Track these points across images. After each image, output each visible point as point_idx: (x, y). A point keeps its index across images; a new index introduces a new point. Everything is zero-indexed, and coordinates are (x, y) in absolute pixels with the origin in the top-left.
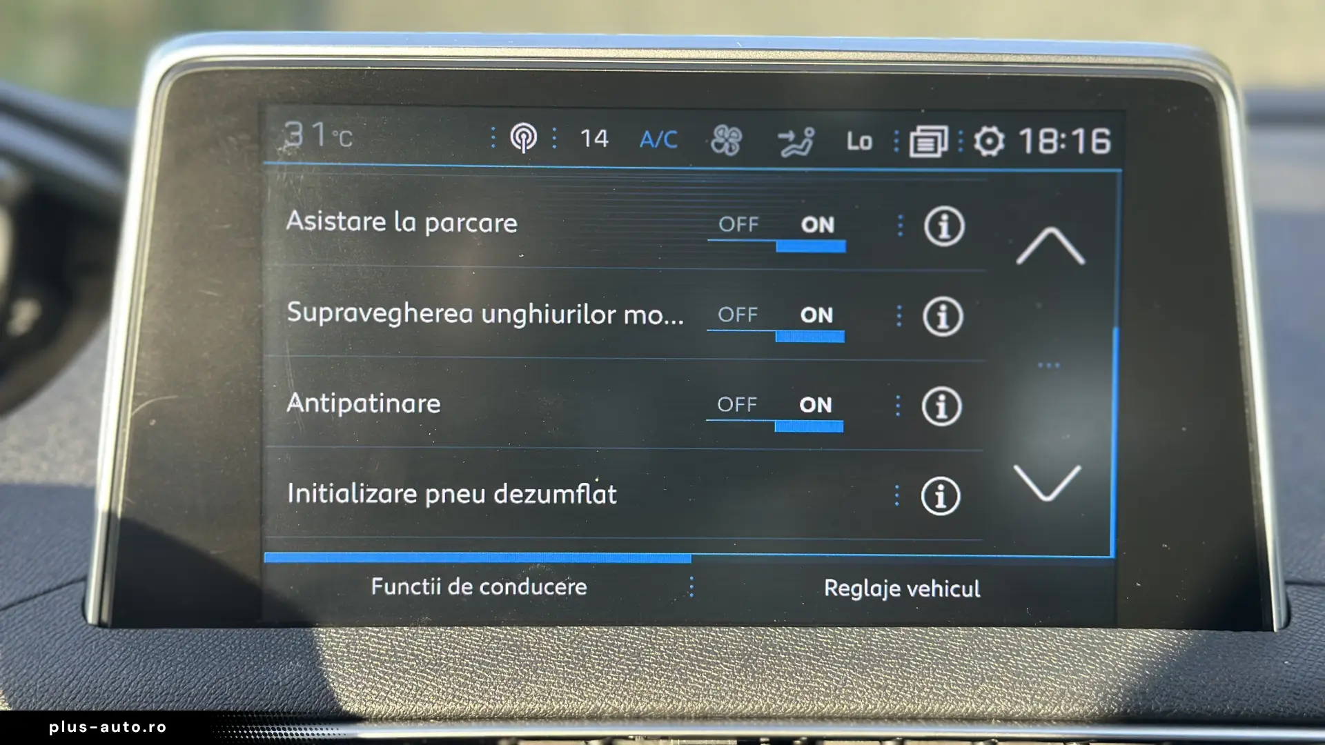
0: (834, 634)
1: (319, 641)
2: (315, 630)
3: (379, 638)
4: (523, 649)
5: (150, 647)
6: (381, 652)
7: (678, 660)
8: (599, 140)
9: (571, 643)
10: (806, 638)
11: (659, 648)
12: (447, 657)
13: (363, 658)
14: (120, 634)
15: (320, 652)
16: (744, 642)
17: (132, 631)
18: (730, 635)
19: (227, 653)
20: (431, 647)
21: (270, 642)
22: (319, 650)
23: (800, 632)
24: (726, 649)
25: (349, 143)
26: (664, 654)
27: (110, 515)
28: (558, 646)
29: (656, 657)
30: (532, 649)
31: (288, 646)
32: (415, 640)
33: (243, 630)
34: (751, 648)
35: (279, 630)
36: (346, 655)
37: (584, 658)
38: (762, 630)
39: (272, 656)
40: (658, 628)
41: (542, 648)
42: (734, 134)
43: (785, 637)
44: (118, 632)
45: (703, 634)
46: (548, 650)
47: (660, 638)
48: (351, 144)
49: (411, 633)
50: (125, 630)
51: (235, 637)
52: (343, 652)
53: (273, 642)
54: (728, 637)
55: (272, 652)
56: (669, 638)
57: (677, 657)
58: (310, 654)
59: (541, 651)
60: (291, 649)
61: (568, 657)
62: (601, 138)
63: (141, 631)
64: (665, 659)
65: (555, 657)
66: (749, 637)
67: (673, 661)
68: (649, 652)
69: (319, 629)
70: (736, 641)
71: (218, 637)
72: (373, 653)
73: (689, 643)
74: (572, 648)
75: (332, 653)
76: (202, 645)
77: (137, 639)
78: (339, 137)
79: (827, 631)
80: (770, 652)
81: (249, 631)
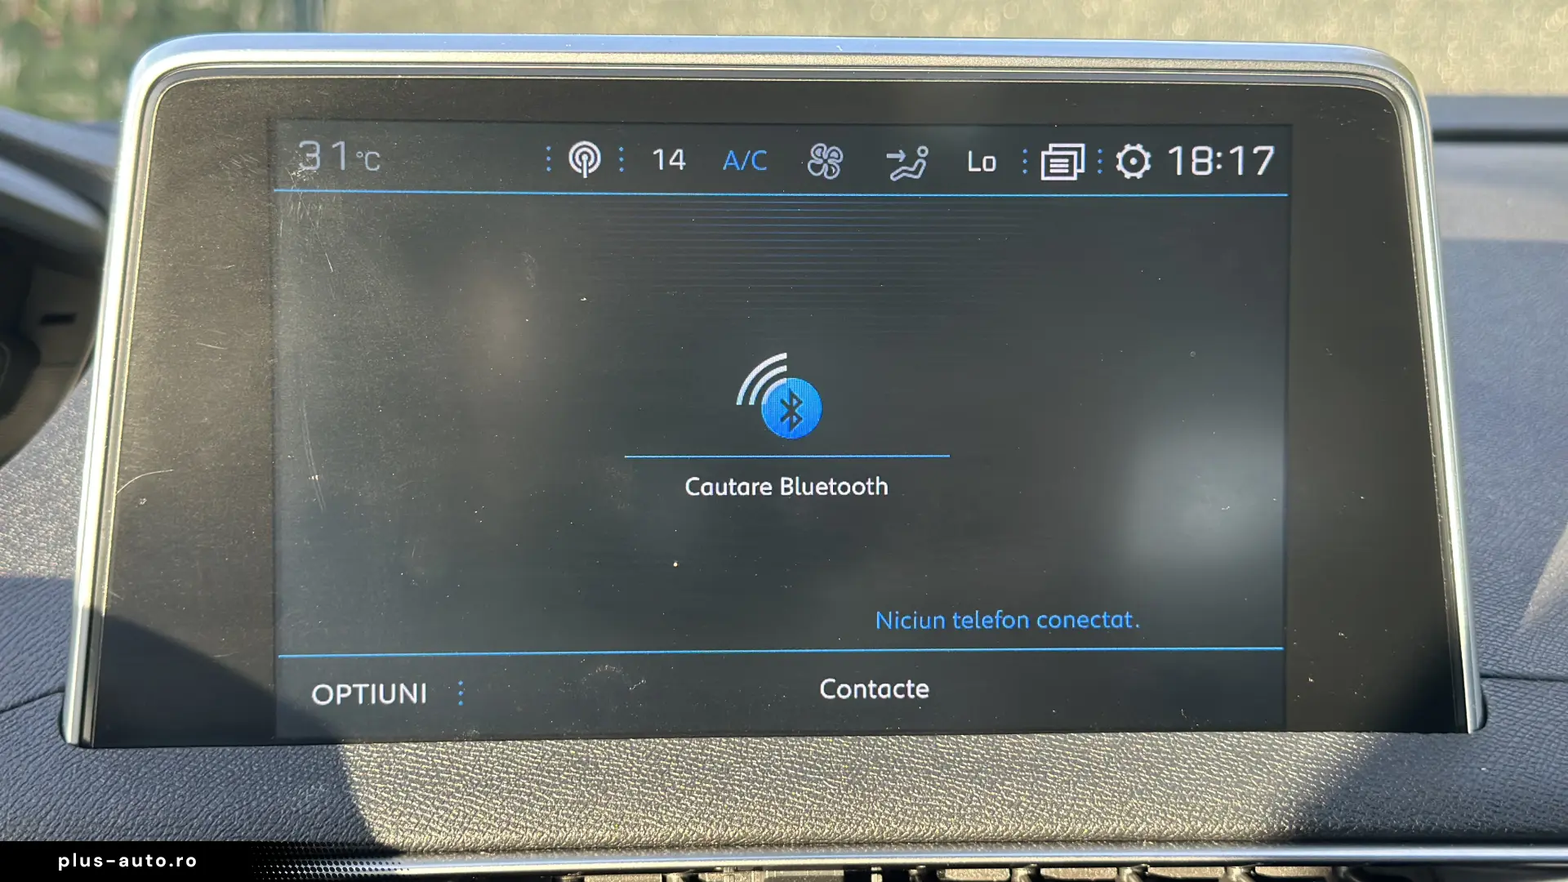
0: (957, 743)
1: (345, 761)
2: (340, 747)
3: (417, 755)
4: (590, 766)
5: (143, 770)
6: (421, 772)
7: (774, 777)
8: (674, 161)
9: (647, 758)
10: (924, 749)
11: (752, 763)
12: (499, 777)
13: (399, 779)
14: (106, 755)
15: (347, 773)
16: (850, 754)
17: (120, 751)
18: (834, 746)
19: (235, 777)
20: (480, 765)
21: (287, 762)
22: (345, 771)
23: (917, 741)
24: (830, 762)
25: (376, 166)
26: (757, 769)
27: (93, 612)
28: (631, 762)
29: (748, 773)
30: (600, 766)
31: (310, 766)
32: (461, 758)
33: (254, 749)
34: (859, 761)
35: (297, 748)
36: (378, 776)
37: (662, 775)
38: (873, 740)
39: (290, 779)
40: (750, 739)
41: (613, 765)
42: (832, 155)
43: (899, 747)
44: (103, 754)
45: (802, 745)
46: (620, 767)
47: (752, 751)
48: (378, 167)
49: (456, 749)
50: (111, 750)
51: (245, 757)
52: (374, 773)
53: (290, 762)
54: (833, 748)
55: (289, 774)
56: (763, 750)
57: (773, 773)
58: (336, 775)
59: (611, 768)
60: (312, 770)
61: (643, 775)
62: (677, 159)
63: (131, 751)
64: (758, 775)
65: (628, 776)
66: (857, 748)
67: (767, 777)
68: (740, 767)
69: (346, 746)
70: (842, 753)
71: (224, 756)
72: (411, 773)
73: (786, 756)
74: (648, 764)
75: (361, 774)
76: (205, 767)
77: (127, 760)
78: (363, 159)
79: (948, 739)
80: (882, 765)
81: (261, 750)
